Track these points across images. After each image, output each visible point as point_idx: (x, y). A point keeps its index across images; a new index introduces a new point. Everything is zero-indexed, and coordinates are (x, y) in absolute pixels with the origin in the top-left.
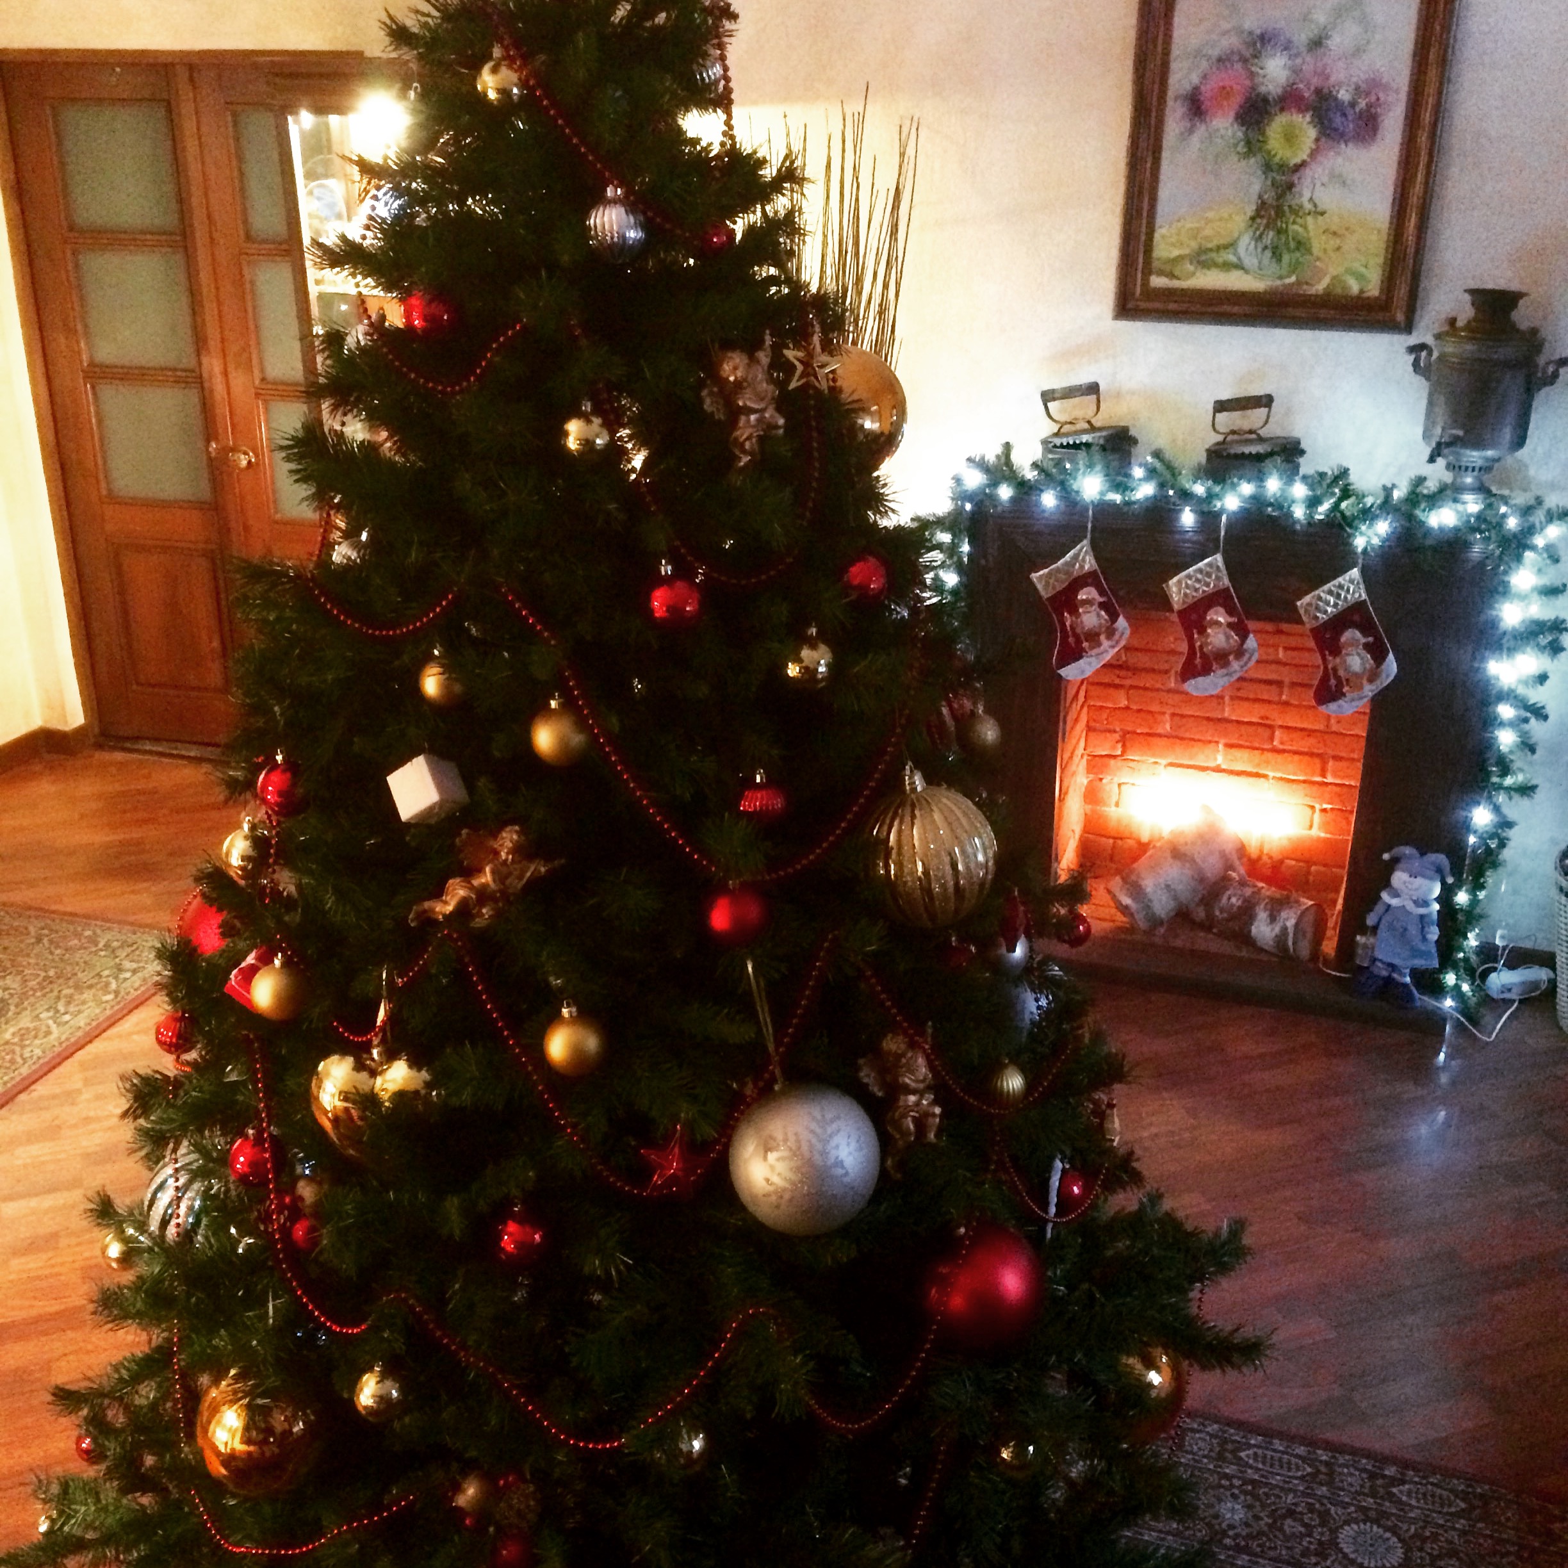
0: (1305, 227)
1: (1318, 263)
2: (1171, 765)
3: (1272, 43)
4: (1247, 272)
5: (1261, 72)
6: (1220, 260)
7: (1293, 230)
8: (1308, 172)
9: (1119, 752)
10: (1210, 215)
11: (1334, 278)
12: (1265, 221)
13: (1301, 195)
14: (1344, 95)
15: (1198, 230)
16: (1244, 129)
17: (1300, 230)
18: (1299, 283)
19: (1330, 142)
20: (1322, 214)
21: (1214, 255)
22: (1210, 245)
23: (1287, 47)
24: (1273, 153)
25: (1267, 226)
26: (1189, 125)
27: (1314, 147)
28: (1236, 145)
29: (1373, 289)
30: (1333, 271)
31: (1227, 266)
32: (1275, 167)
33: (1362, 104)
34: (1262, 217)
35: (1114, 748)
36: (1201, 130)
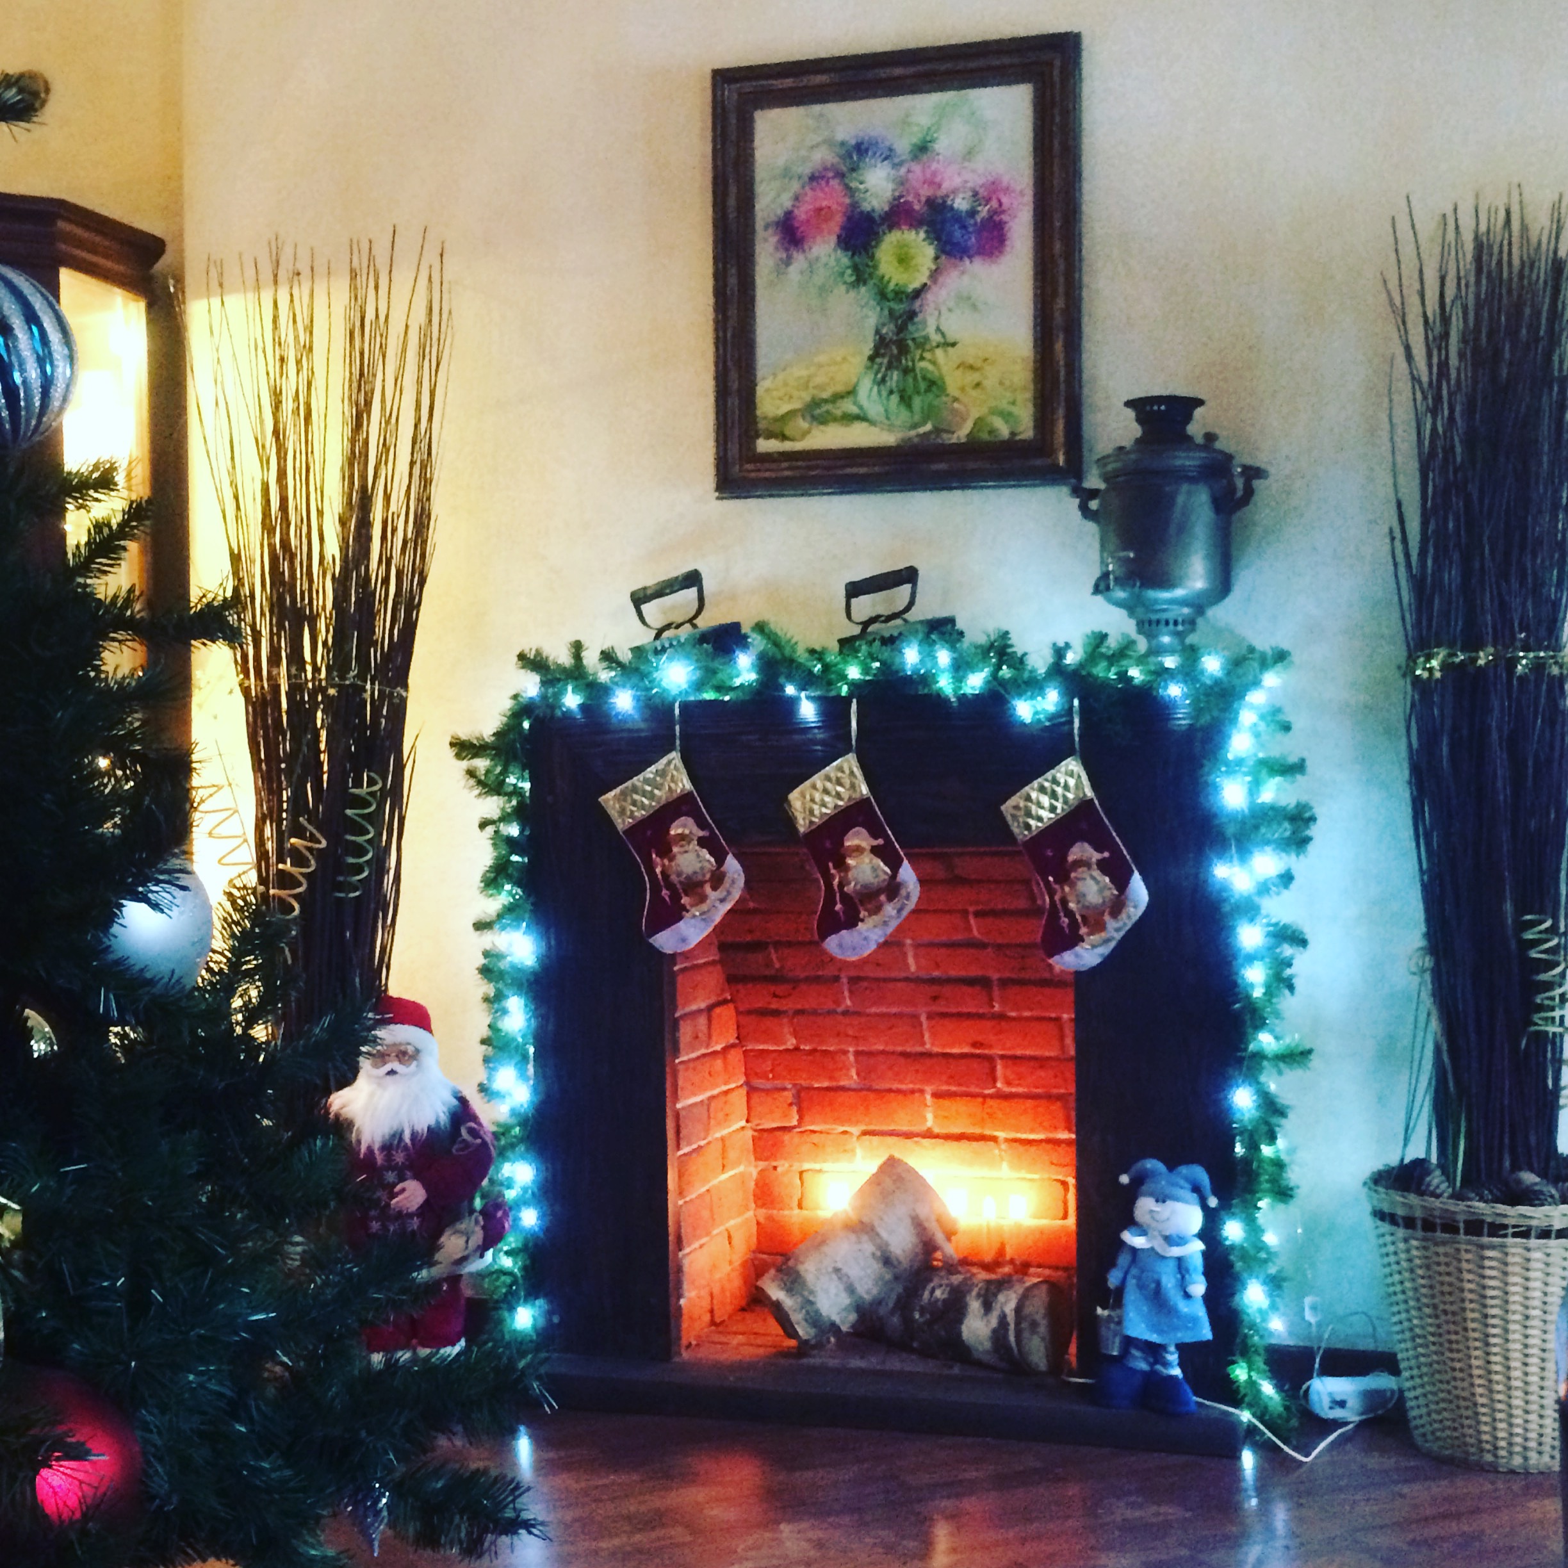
0: (934, 362)
1: (956, 405)
2: (865, 1133)
3: (870, 153)
4: (872, 423)
5: (861, 187)
6: (839, 413)
7: (922, 369)
8: (929, 297)
9: (795, 1122)
10: (822, 358)
11: (978, 422)
12: (886, 361)
13: (925, 322)
14: (961, 204)
15: (809, 378)
16: (850, 253)
17: (930, 367)
18: (937, 431)
19: (953, 260)
20: (953, 345)
21: (829, 407)
22: (825, 395)
23: (889, 155)
24: (886, 278)
25: (890, 367)
26: (784, 256)
27: (934, 267)
28: (842, 274)
29: (1026, 429)
30: (975, 414)
31: (849, 419)
32: (891, 296)
33: (984, 211)
34: (883, 356)
35: (786, 1116)
36: (800, 261)
